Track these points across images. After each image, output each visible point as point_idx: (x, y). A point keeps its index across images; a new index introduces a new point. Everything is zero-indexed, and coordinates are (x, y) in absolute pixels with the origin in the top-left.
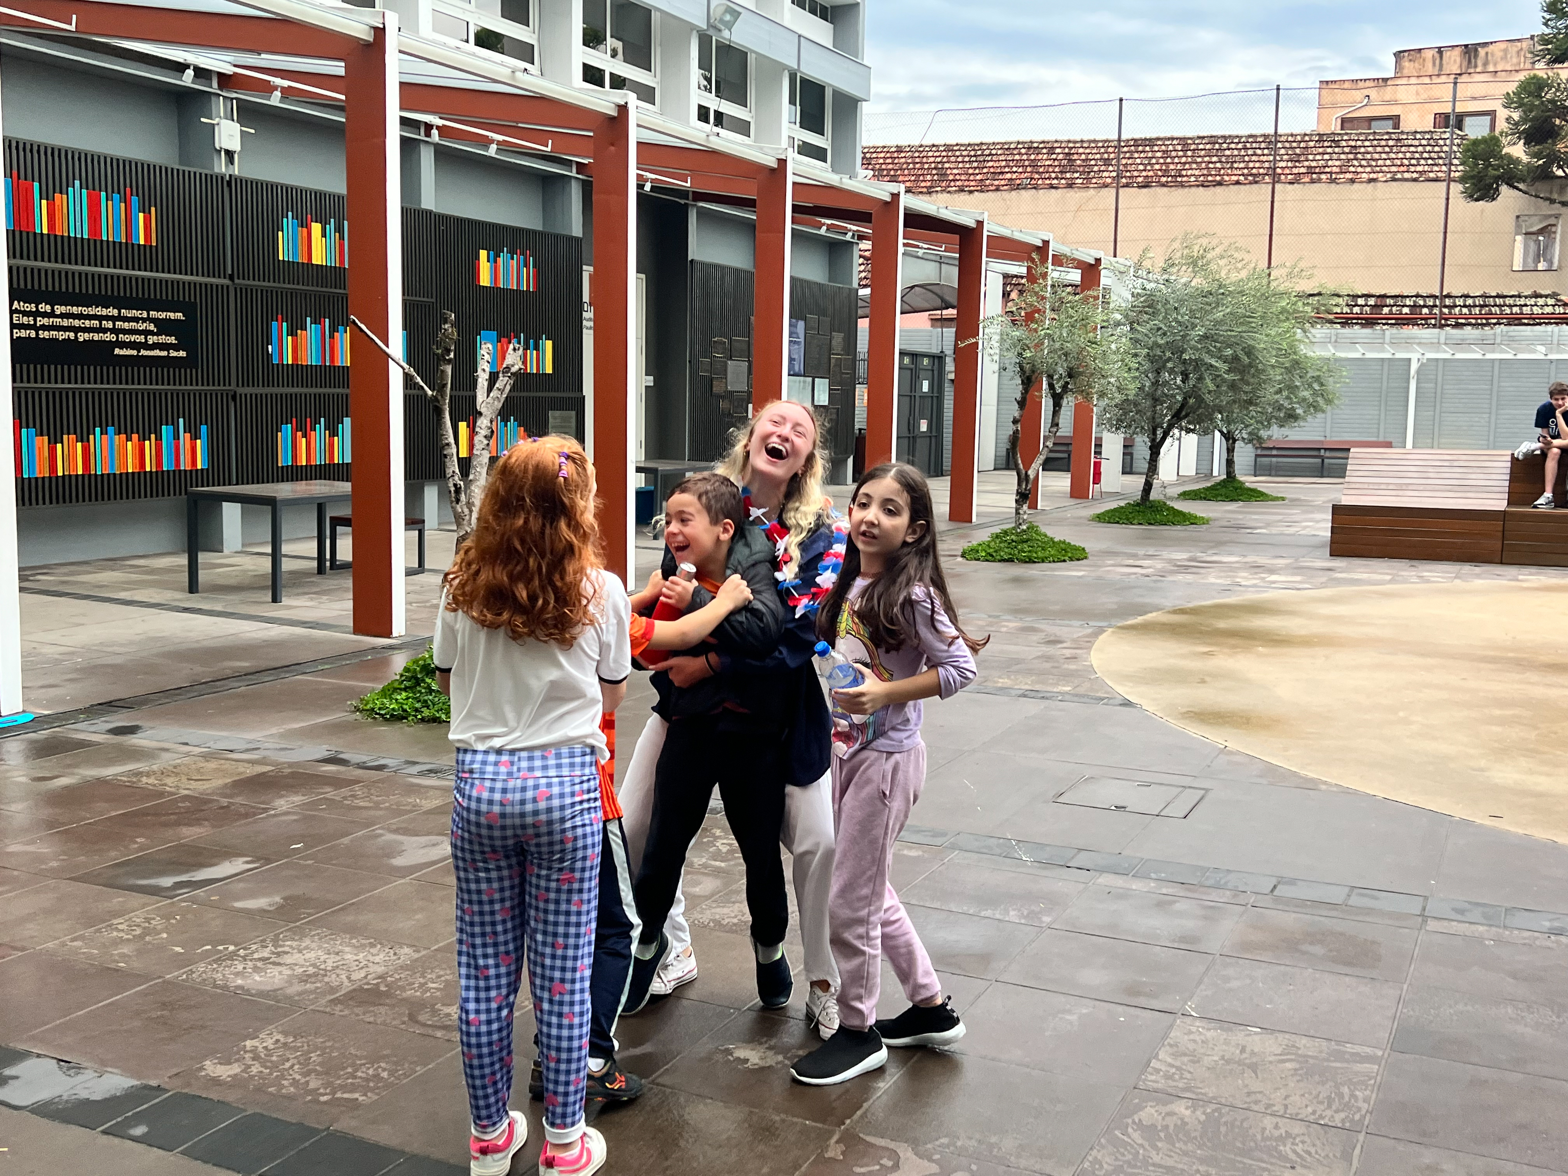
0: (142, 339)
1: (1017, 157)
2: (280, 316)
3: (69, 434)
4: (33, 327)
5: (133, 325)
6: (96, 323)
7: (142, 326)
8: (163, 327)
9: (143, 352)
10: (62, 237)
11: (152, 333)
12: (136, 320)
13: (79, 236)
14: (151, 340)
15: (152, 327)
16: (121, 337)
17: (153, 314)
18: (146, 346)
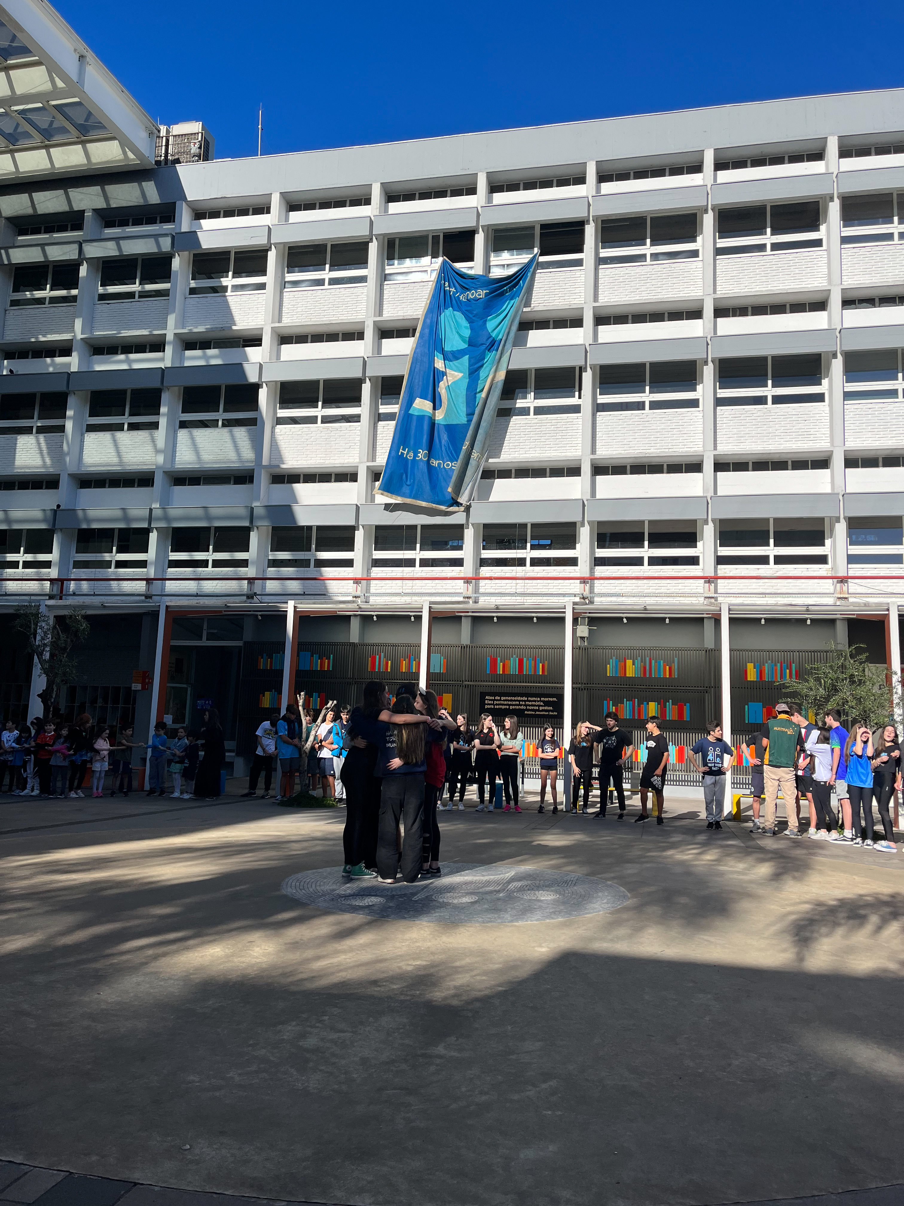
0: (537, 708)
2: (608, 699)
4: (493, 704)
5: (534, 703)
6: (518, 703)
7: (537, 703)
8: (547, 704)
9: (537, 713)
10: (507, 674)
11: (542, 706)
12: (535, 701)
13: (513, 673)
14: (541, 708)
15: (542, 704)
16: (528, 707)
17: (542, 699)
18: (539, 710)
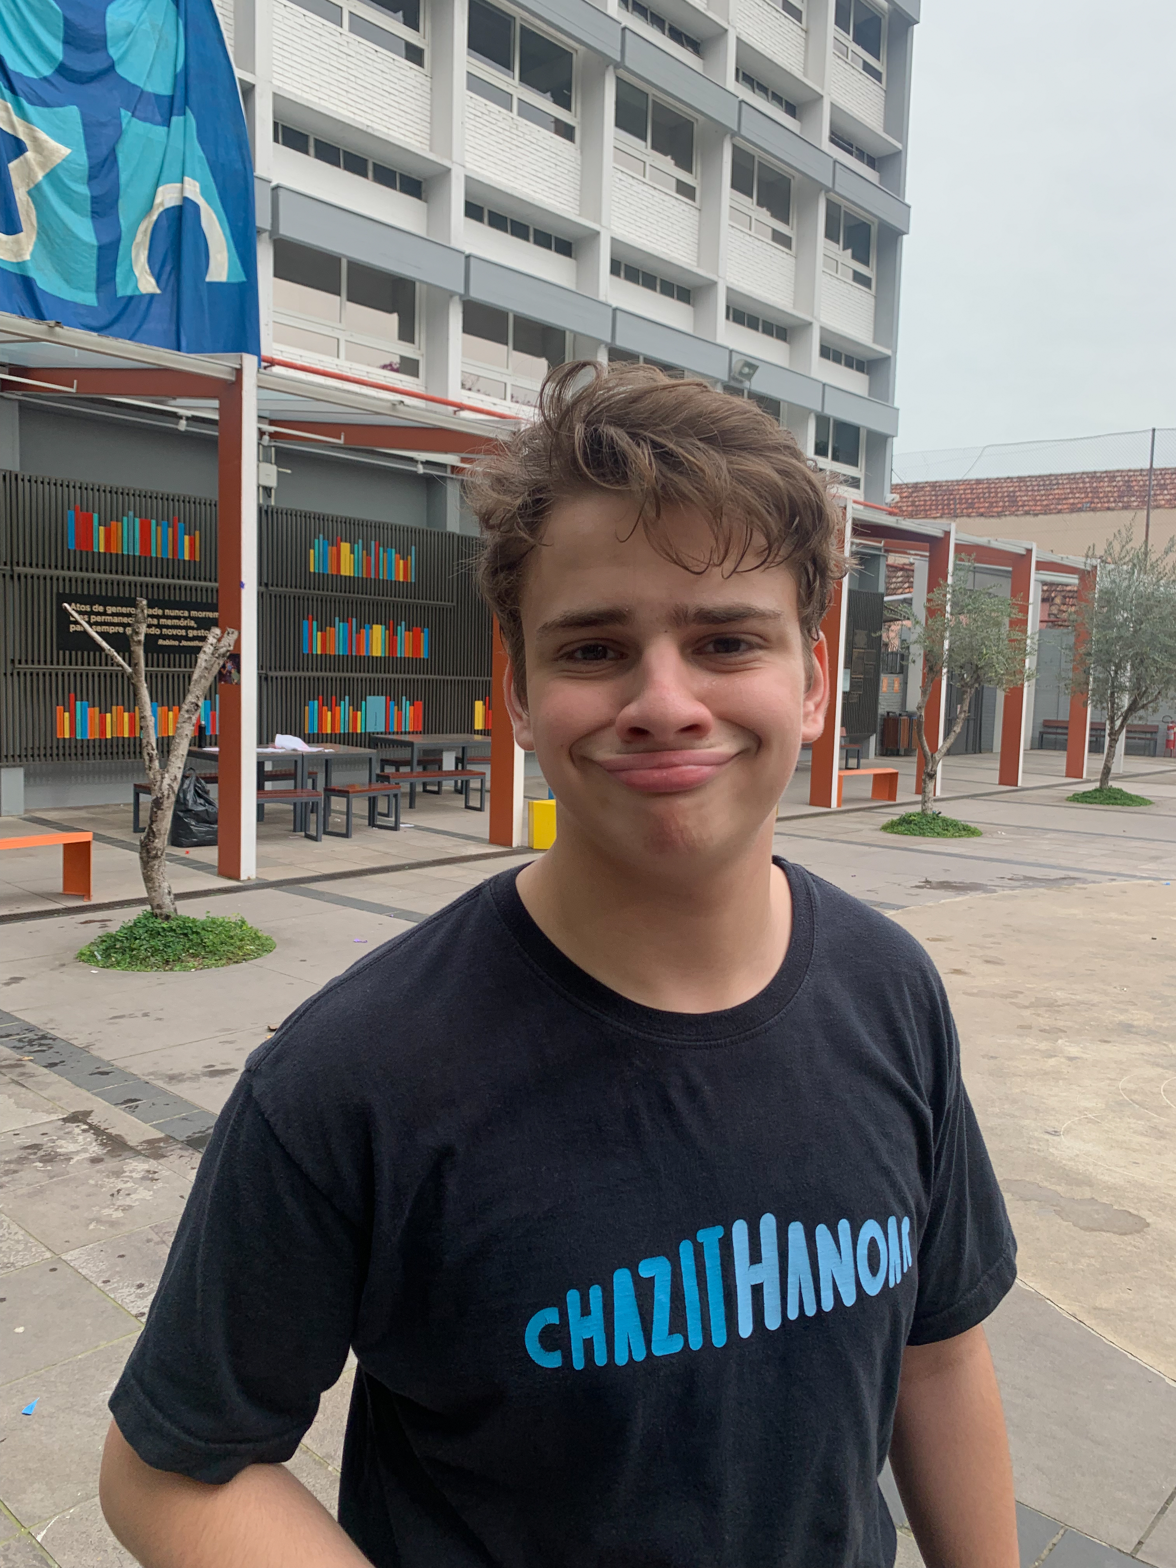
0: (183, 632)
1: (1081, 485)
2: (310, 616)
3: (117, 705)
5: (175, 622)
7: (183, 623)
8: (202, 623)
9: (184, 643)
10: (117, 554)
11: (192, 628)
12: (178, 618)
13: (131, 553)
14: (191, 633)
15: (192, 624)
16: (165, 631)
17: (194, 613)
18: (187, 638)
